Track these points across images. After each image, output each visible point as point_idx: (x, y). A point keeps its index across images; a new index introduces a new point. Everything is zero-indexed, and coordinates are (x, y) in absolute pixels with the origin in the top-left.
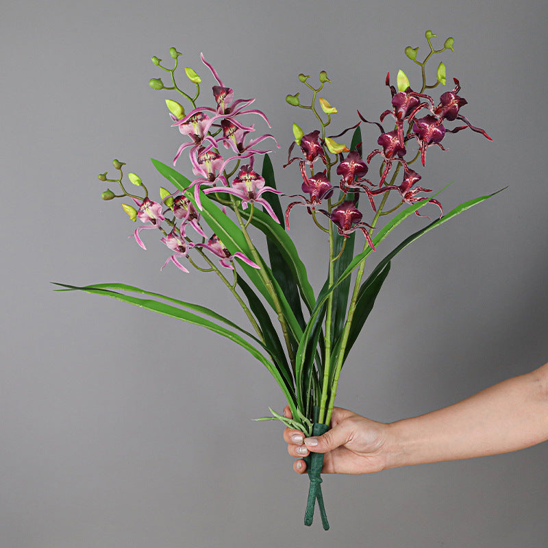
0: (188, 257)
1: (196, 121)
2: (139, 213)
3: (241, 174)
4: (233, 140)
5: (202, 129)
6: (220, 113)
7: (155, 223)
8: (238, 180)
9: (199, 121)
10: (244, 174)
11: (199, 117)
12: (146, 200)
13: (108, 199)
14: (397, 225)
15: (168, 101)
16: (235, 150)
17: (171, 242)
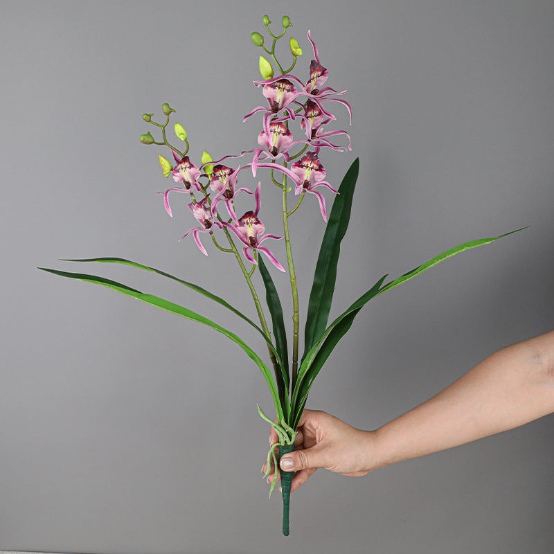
0: (211, 233)
1: (284, 89)
2: (174, 170)
3: (305, 159)
4: (310, 123)
5: (284, 101)
6: (308, 90)
7: (188, 188)
8: (299, 164)
9: (285, 91)
10: (308, 160)
11: (288, 87)
12: (186, 159)
13: (146, 143)
14: (451, 256)
15: (262, 59)
16: (308, 133)
17: (198, 212)
